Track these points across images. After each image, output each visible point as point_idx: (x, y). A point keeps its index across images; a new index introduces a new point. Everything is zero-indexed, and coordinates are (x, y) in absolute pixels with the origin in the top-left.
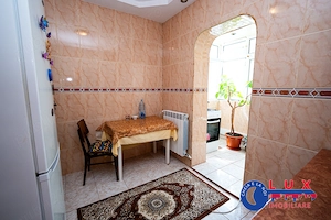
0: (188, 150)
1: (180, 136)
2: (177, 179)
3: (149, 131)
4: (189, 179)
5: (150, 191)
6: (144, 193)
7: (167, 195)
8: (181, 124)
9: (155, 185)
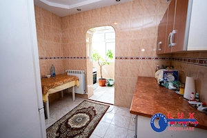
0: (86, 90)
1: (81, 83)
2: (83, 106)
3: (64, 83)
4: (89, 104)
5: (72, 116)
6: (69, 118)
7: (82, 114)
8: (81, 77)
9: (73, 113)
